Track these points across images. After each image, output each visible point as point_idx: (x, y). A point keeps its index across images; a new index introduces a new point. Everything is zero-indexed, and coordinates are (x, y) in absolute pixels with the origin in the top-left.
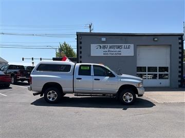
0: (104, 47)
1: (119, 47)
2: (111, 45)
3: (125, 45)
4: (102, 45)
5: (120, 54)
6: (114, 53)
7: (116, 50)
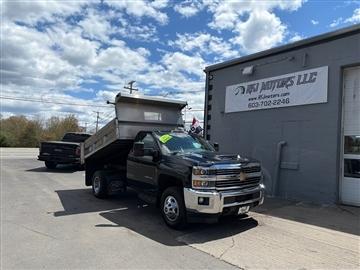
0: (251, 89)
1: (283, 84)
2: (265, 80)
3: (302, 73)
4: (245, 85)
5: (287, 101)
6: (272, 100)
7: (277, 91)
